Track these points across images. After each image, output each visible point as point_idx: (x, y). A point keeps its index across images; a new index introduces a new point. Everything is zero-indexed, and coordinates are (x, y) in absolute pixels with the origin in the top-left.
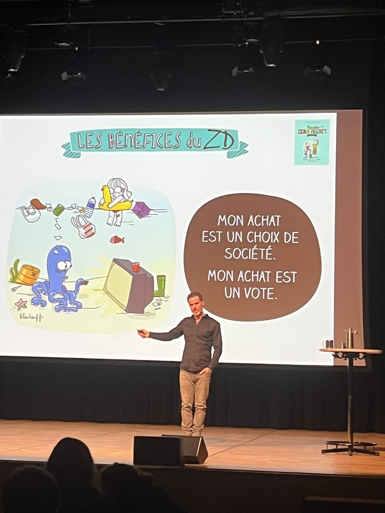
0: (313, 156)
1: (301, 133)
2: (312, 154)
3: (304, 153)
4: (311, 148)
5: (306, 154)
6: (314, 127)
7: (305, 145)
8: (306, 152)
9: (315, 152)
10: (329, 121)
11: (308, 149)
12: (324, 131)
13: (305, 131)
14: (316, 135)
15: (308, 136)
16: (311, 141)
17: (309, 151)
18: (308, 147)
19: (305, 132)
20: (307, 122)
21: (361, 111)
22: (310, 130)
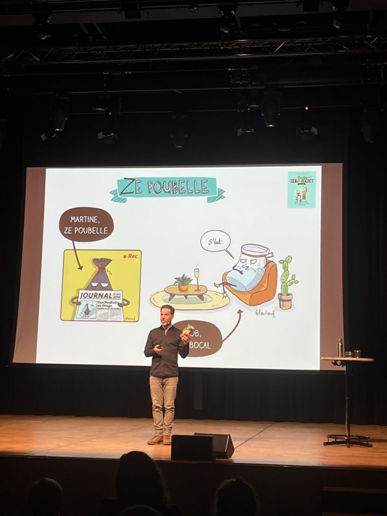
0: (303, 201)
1: (293, 182)
2: (302, 199)
3: (295, 198)
4: (301, 194)
5: (297, 199)
6: (304, 178)
7: (296, 192)
8: (297, 198)
9: (304, 197)
10: (315, 172)
11: (298, 195)
12: (311, 181)
13: (296, 180)
14: (305, 184)
15: (299, 184)
16: (301, 189)
17: (299, 197)
18: (298, 194)
19: (296, 182)
20: (297, 173)
21: (342, 164)
22: (300, 180)
